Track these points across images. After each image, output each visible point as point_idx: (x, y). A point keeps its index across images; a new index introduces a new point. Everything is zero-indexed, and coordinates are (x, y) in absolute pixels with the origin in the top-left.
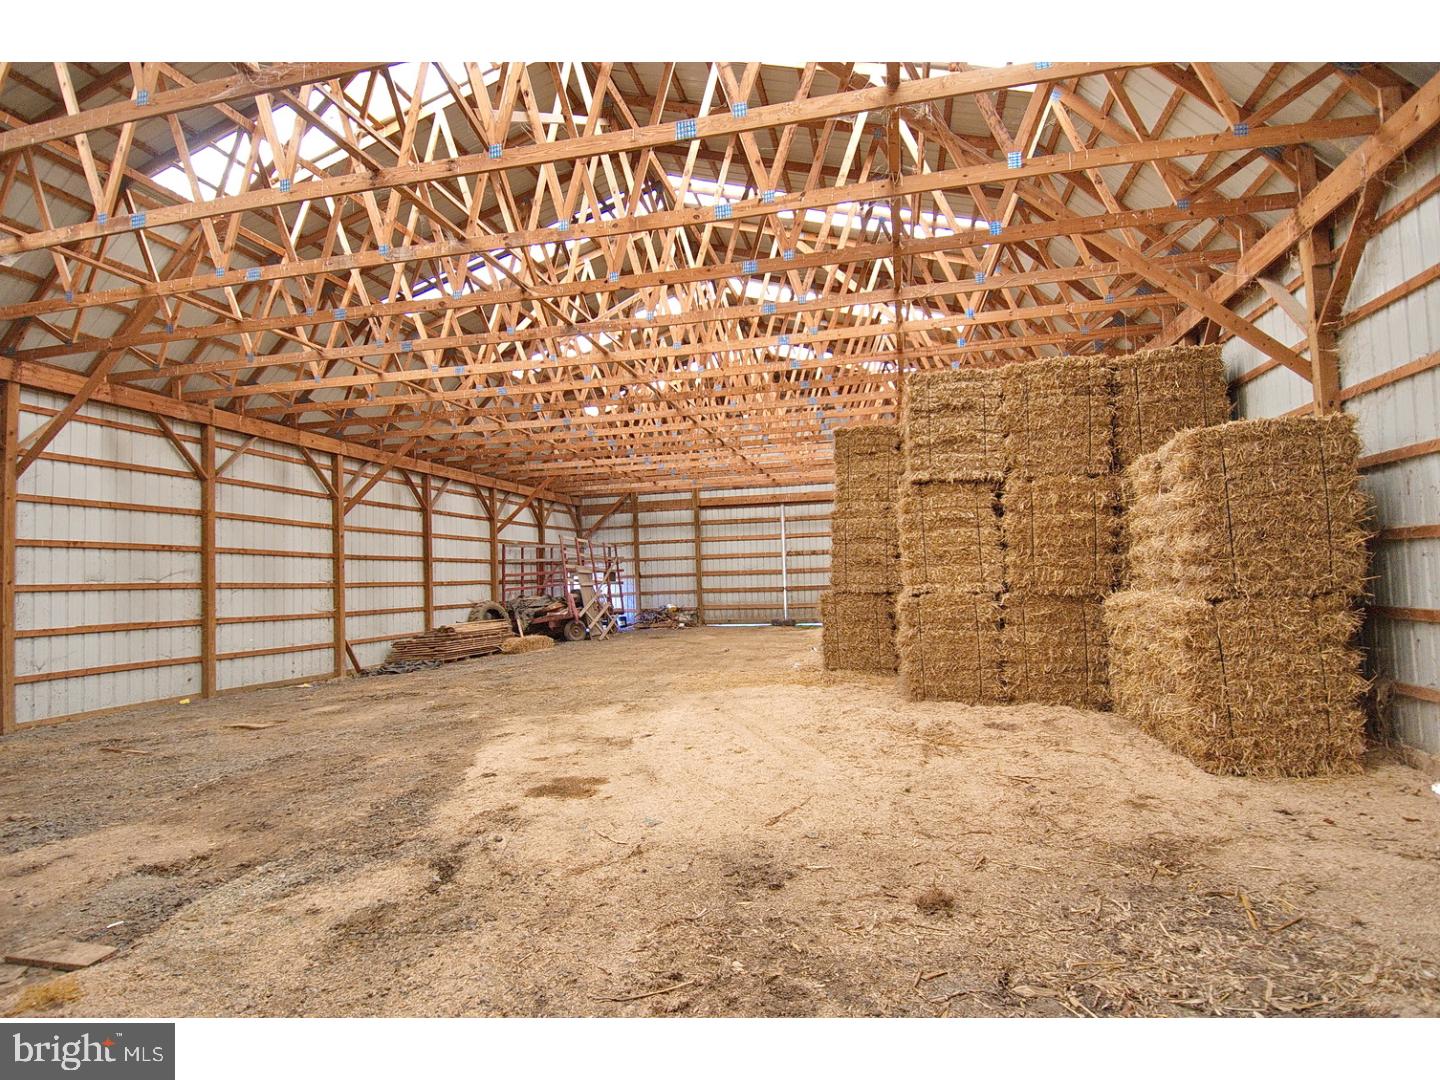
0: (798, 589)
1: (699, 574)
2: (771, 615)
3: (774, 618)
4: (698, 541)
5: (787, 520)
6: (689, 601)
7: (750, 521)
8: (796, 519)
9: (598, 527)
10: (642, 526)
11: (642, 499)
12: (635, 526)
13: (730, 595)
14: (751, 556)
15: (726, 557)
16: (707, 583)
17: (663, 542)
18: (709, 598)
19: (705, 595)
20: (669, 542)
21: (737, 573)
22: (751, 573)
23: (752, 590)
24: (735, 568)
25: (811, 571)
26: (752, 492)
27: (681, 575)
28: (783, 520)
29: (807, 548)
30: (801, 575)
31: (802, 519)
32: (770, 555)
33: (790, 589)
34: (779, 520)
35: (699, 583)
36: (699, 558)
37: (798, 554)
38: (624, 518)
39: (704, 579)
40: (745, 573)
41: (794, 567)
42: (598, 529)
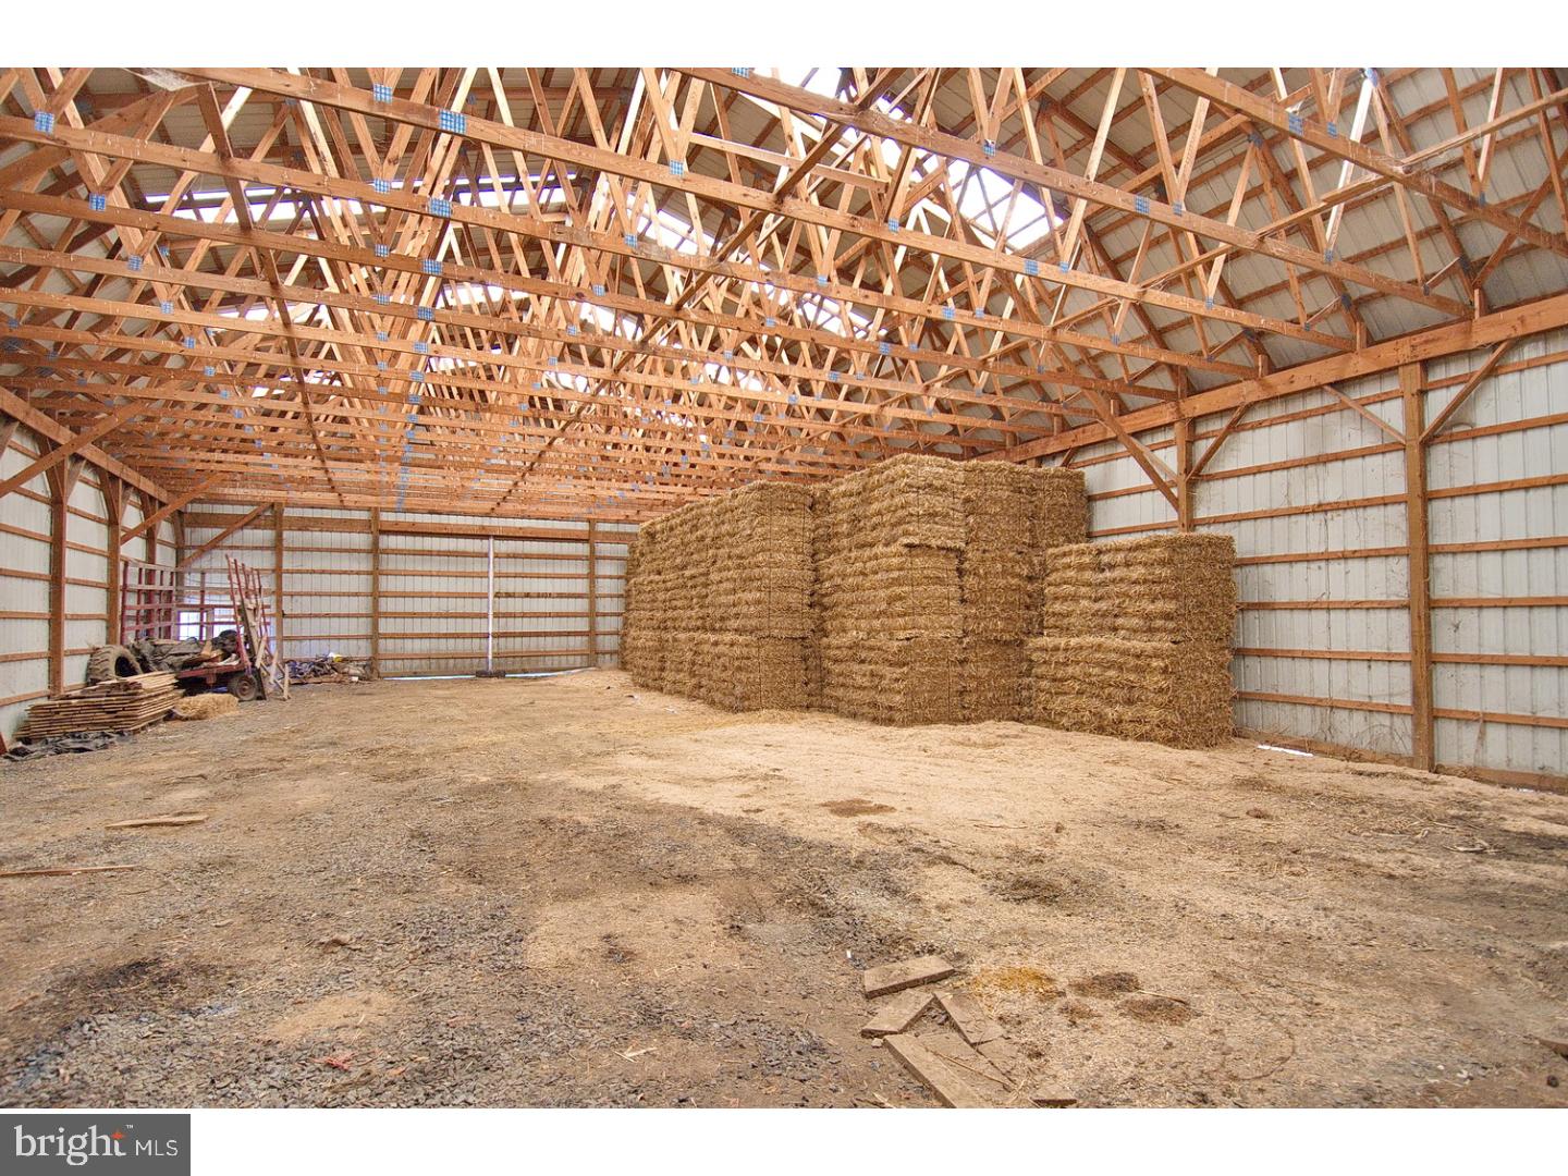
0: (506, 635)
1: (375, 615)
2: (472, 665)
3: (475, 669)
4: (376, 573)
5: (496, 556)
6: (362, 650)
7: (448, 554)
8: (508, 556)
9: (215, 544)
10: (289, 549)
11: (288, 512)
12: (278, 547)
13: (417, 641)
14: (448, 595)
15: (413, 595)
16: (386, 626)
17: (323, 572)
18: (387, 646)
19: (382, 642)
20: (331, 572)
21: (430, 616)
22: (447, 616)
23: (447, 636)
24: (426, 609)
25: (524, 615)
26: (453, 520)
27: (348, 616)
28: (491, 556)
29: (519, 590)
30: (511, 620)
31: (515, 556)
32: (472, 596)
33: (497, 636)
34: (486, 555)
35: (375, 626)
36: (376, 595)
37: (508, 595)
38: (264, 536)
39: (382, 622)
40: (439, 616)
41: (502, 610)
42: (215, 547)
